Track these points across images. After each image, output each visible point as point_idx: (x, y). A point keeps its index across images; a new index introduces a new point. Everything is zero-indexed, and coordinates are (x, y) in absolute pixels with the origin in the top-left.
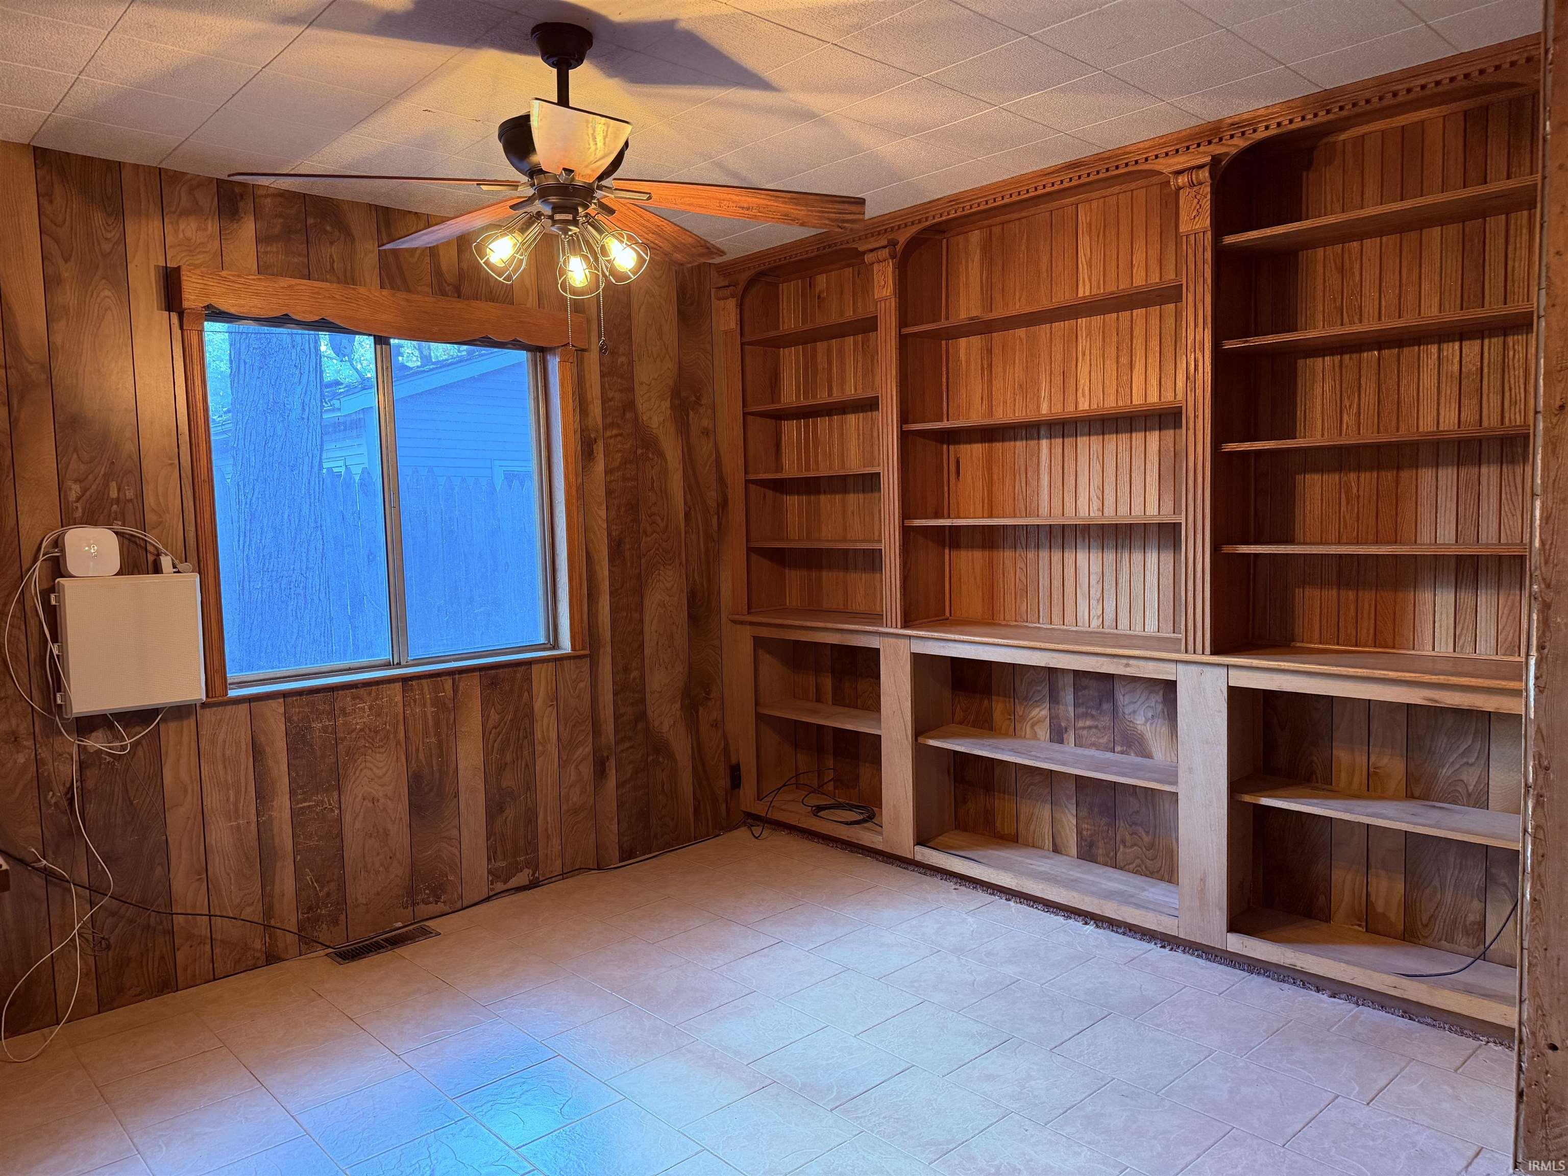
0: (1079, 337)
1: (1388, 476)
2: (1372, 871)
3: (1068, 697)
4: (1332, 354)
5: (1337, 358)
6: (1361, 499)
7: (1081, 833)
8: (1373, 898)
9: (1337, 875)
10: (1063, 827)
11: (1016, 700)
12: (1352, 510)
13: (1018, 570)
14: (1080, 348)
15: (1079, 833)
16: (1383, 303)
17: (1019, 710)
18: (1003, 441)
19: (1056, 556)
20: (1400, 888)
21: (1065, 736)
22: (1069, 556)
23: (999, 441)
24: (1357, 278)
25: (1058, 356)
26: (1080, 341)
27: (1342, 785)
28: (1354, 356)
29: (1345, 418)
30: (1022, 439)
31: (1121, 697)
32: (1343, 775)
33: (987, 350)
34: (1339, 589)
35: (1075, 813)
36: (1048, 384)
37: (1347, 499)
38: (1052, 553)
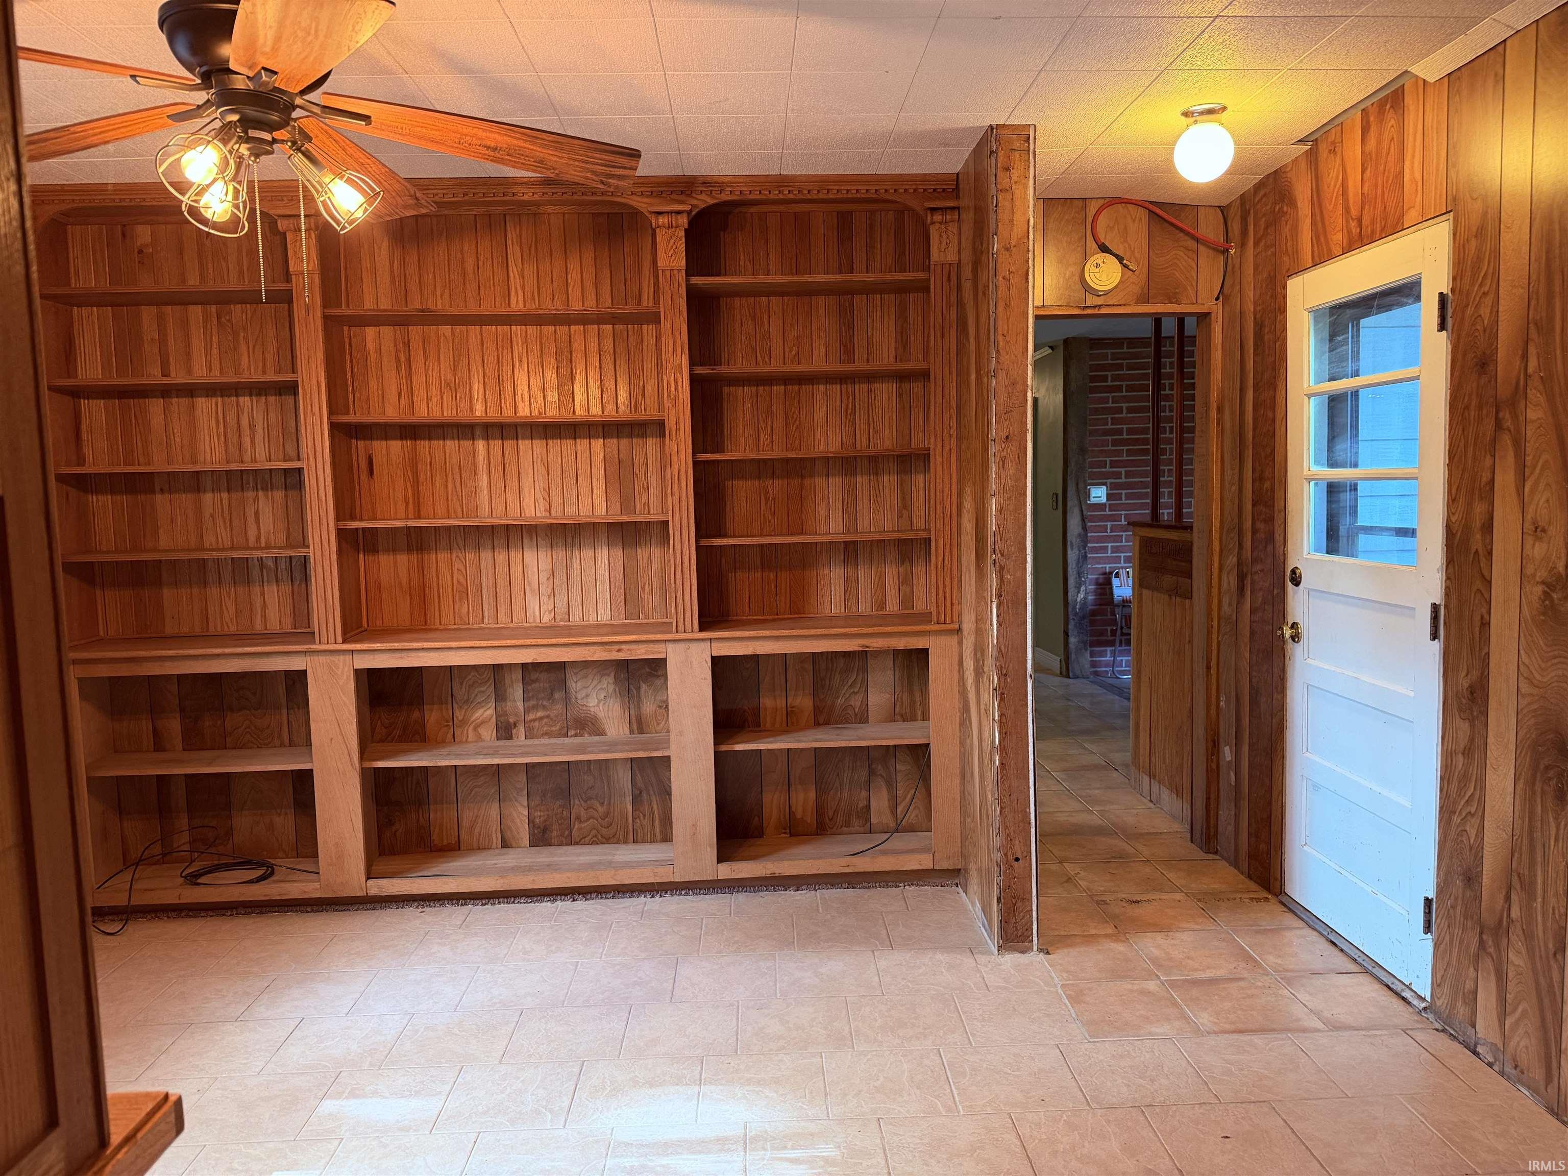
0: (515, 343)
1: (795, 482)
2: (793, 788)
3: (516, 693)
4: (750, 385)
5: (754, 389)
6: (776, 500)
7: (533, 822)
8: (794, 809)
9: (767, 798)
10: (513, 821)
11: (455, 705)
12: (770, 509)
13: (456, 571)
14: (516, 355)
15: (531, 822)
16: (787, 349)
17: (459, 715)
18: (430, 439)
19: (501, 556)
20: (812, 795)
21: (514, 731)
22: (515, 555)
23: (424, 439)
24: (767, 327)
25: (491, 359)
26: (515, 348)
27: (768, 725)
28: (767, 388)
29: (762, 436)
30: (453, 438)
31: (574, 685)
32: (768, 719)
33: (404, 343)
34: (762, 571)
35: (526, 804)
36: (481, 386)
37: (766, 499)
38: (496, 554)
